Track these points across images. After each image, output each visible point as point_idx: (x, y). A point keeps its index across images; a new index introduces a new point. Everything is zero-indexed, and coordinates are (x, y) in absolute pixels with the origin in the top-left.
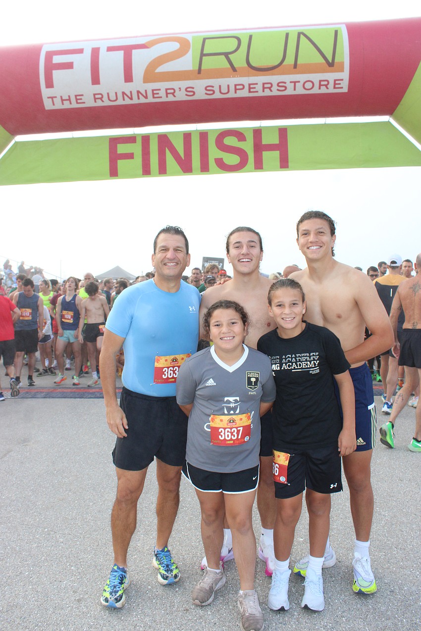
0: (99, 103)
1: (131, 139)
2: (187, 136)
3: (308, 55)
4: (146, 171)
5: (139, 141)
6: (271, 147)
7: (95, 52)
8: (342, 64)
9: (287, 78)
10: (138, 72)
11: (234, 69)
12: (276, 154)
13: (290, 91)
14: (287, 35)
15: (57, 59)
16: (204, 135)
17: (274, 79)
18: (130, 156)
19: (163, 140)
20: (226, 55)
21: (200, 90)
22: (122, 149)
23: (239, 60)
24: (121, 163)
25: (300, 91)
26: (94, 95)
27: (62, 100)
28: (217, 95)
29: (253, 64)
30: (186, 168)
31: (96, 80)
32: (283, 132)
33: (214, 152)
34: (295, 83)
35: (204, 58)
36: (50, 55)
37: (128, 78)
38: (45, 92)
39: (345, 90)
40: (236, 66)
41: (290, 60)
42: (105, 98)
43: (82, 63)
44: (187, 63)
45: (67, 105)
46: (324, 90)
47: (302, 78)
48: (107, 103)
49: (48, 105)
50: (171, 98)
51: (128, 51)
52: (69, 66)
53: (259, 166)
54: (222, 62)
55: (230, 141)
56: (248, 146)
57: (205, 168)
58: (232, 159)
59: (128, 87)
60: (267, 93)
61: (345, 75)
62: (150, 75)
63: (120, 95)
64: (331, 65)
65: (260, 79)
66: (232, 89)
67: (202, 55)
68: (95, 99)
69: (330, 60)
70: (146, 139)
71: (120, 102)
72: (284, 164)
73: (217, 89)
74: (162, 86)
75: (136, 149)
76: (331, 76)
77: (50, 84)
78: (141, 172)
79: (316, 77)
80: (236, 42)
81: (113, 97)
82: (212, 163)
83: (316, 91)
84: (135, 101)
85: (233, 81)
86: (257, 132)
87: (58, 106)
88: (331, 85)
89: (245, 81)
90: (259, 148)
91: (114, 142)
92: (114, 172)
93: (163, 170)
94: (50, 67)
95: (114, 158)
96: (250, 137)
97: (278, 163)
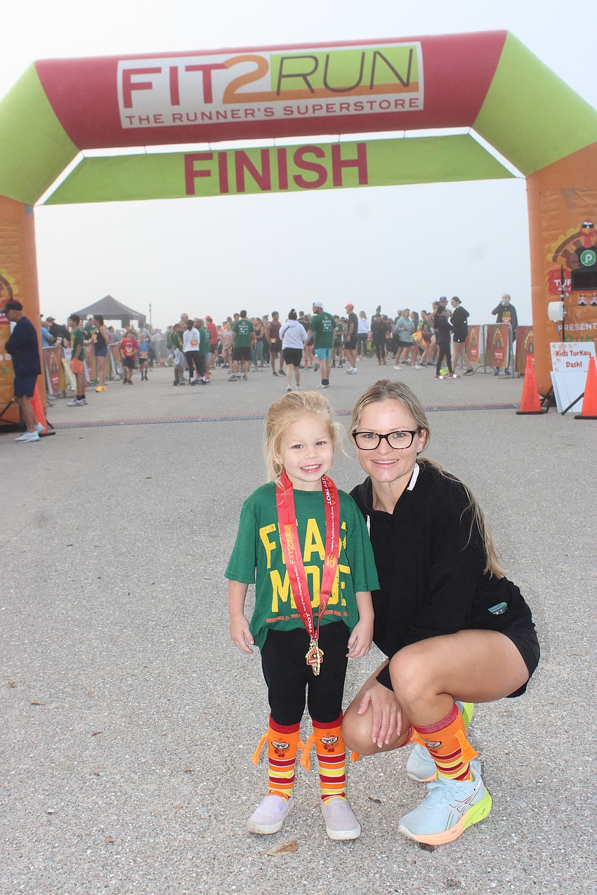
0: (178, 123)
1: (207, 156)
2: (265, 152)
3: (384, 76)
4: (224, 189)
5: (216, 157)
6: (349, 163)
7: (174, 71)
8: (417, 84)
9: (364, 99)
10: (218, 92)
11: (312, 91)
12: (355, 170)
13: (367, 110)
14: (363, 54)
15: (135, 79)
16: (282, 152)
17: (351, 99)
18: (207, 173)
19: (241, 156)
20: (304, 76)
21: (279, 110)
22: (198, 166)
23: (316, 81)
24: (197, 180)
25: (377, 109)
26: (174, 115)
27: (141, 120)
28: (296, 115)
29: (331, 84)
30: (265, 186)
31: (175, 100)
32: (362, 147)
33: (293, 169)
34: (371, 103)
35: (283, 80)
36: (127, 74)
37: (208, 98)
38: (124, 112)
39: (421, 107)
40: (314, 87)
41: (366, 81)
42: (184, 118)
43: (161, 82)
44: (266, 84)
45: (145, 124)
46: (400, 109)
47: (378, 98)
48: (185, 122)
49: (125, 124)
50: (250, 118)
51: (207, 70)
52: (148, 86)
53: (338, 182)
54: (299, 84)
55: (309, 157)
56: (327, 163)
57: (283, 186)
58: (311, 176)
59: (208, 108)
60: (345, 112)
61: (420, 95)
62: (231, 96)
63: (199, 116)
64: (406, 85)
65: (337, 100)
66: (310, 109)
67: (281, 76)
68: (174, 119)
69: (405, 80)
70: (223, 155)
71: (199, 121)
72: (363, 180)
73: (295, 110)
74: (242, 107)
75: (213, 165)
76: (406, 96)
77: (128, 104)
78: (218, 189)
79: (392, 97)
80: (313, 62)
81: (192, 117)
82: (291, 180)
83: (392, 109)
84: (214, 120)
85: (311, 102)
86: (336, 148)
87: (136, 124)
88: (407, 104)
89: (323, 101)
90: (339, 164)
91: (190, 158)
92: (190, 191)
93: (241, 188)
94: (129, 87)
95: (191, 175)
96: (328, 153)
97: (357, 179)
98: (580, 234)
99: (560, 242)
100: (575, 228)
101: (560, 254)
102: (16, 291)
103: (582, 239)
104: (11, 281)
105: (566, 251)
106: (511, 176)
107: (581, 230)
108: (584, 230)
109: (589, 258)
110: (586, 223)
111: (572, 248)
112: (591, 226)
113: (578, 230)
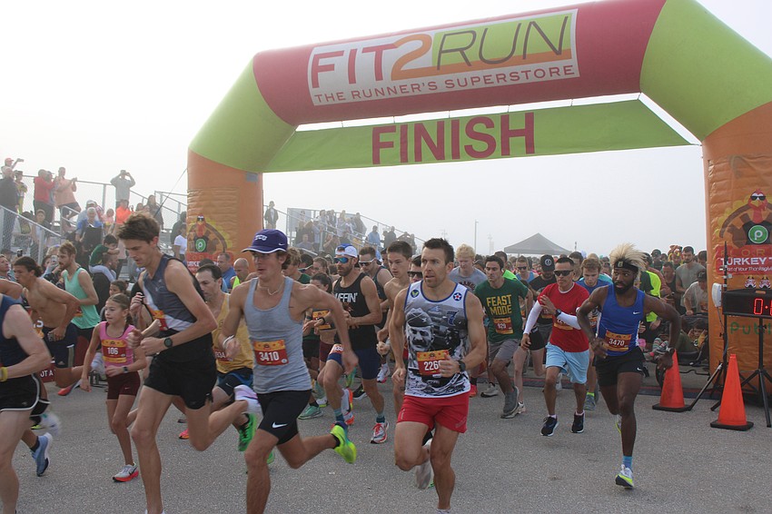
0: (357, 99)
1: (391, 128)
2: (441, 123)
3: (537, 46)
4: (404, 160)
5: (398, 129)
6: (517, 133)
7: (353, 53)
8: (569, 51)
9: (518, 69)
10: (387, 69)
11: (469, 64)
12: (522, 139)
13: (523, 80)
14: (519, 25)
15: (322, 62)
16: (455, 123)
17: (507, 70)
18: (390, 145)
19: (419, 127)
20: (462, 50)
21: (441, 83)
22: (384, 138)
23: (472, 55)
24: (382, 151)
25: (532, 79)
26: (352, 92)
27: (327, 98)
28: (457, 88)
29: (486, 58)
30: (440, 156)
31: (352, 79)
32: (529, 116)
33: (464, 140)
34: (526, 72)
35: (442, 55)
36: (317, 57)
37: (379, 76)
38: (313, 91)
39: (577, 75)
40: (470, 60)
41: (519, 52)
42: (361, 95)
43: (341, 63)
44: (427, 60)
45: (331, 102)
46: (555, 77)
47: (533, 67)
48: (363, 99)
49: (316, 102)
50: (417, 92)
51: (379, 50)
52: (331, 68)
53: (506, 152)
55: (479, 128)
56: (496, 133)
57: (456, 156)
58: (480, 146)
59: (380, 85)
60: (502, 83)
61: (573, 61)
62: (397, 73)
63: (373, 92)
64: (558, 53)
65: (494, 71)
66: (469, 81)
67: (441, 52)
68: (353, 96)
69: (557, 49)
70: (404, 127)
71: (374, 97)
72: (530, 150)
73: (455, 83)
74: (408, 82)
75: (396, 137)
76: (560, 64)
77: (316, 84)
78: (399, 160)
79: (546, 66)
80: (471, 35)
81: (367, 93)
82: (462, 150)
83: (548, 77)
84: (387, 96)
85: (469, 74)
86: (505, 118)
87: (324, 102)
88: (562, 71)
89: (480, 73)
90: (507, 133)
91: (378, 130)
92: (376, 161)
93: (418, 159)
94: (317, 69)
95: (377, 145)
96: (498, 124)
97: (525, 149)
98: (748, 206)
99: (726, 216)
100: (743, 199)
101: (727, 229)
102: (230, 245)
103: (751, 213)
104: (226, 237)
105: (732, 226)
106: (687, 143)
107: (749, 201)
108: (753, 202)
109: (758, 234)
110: (754, 195)
111: (738, 223)
112: (762, 198)
113: (746, 202)
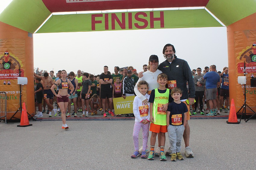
0: (88, 1)
1: (100, 15)
2: (123, 14)
4: (107, 28)
5: (104, 16)
6: (157, 19)
12: (159, 22)
16: (130, 14)
18: (100, 22)
19: (114, 15)
22: (97, 19)
24: (96, 25)
30: (123, 27)
32: (162, 13)
33: (134, 21)
45: (75, 1)
49: (68, 1)
53: (152, 26)
55: (141, 16)
56: (148, 19)
57: (130, 27)
58: (142, 24)
70: (107, 15)
71: (97, 0)
72: (162, 26)
75: (103, 19)
78: (104, 28)
82: (133, 25)
86: (152, 13)
87: (72, 1)
90: (153, 19)
91: (94, 16)
92: (93, 29)
93: (113, 28)
95: (94, 22)
96: (149, 15)
97: (160, 26)
98: (252, 49)
99: (243, 52)
100: (250, 46)
101: (243, 56)
102: (22, 66)
103: (252, 51)
104: (20, 62)
106: (222, 26)
107: (252, 47)
108: (253, 47)
109: (255, 58)
110: (254, 44)
111: (248, 54)
113: (251, 47)
